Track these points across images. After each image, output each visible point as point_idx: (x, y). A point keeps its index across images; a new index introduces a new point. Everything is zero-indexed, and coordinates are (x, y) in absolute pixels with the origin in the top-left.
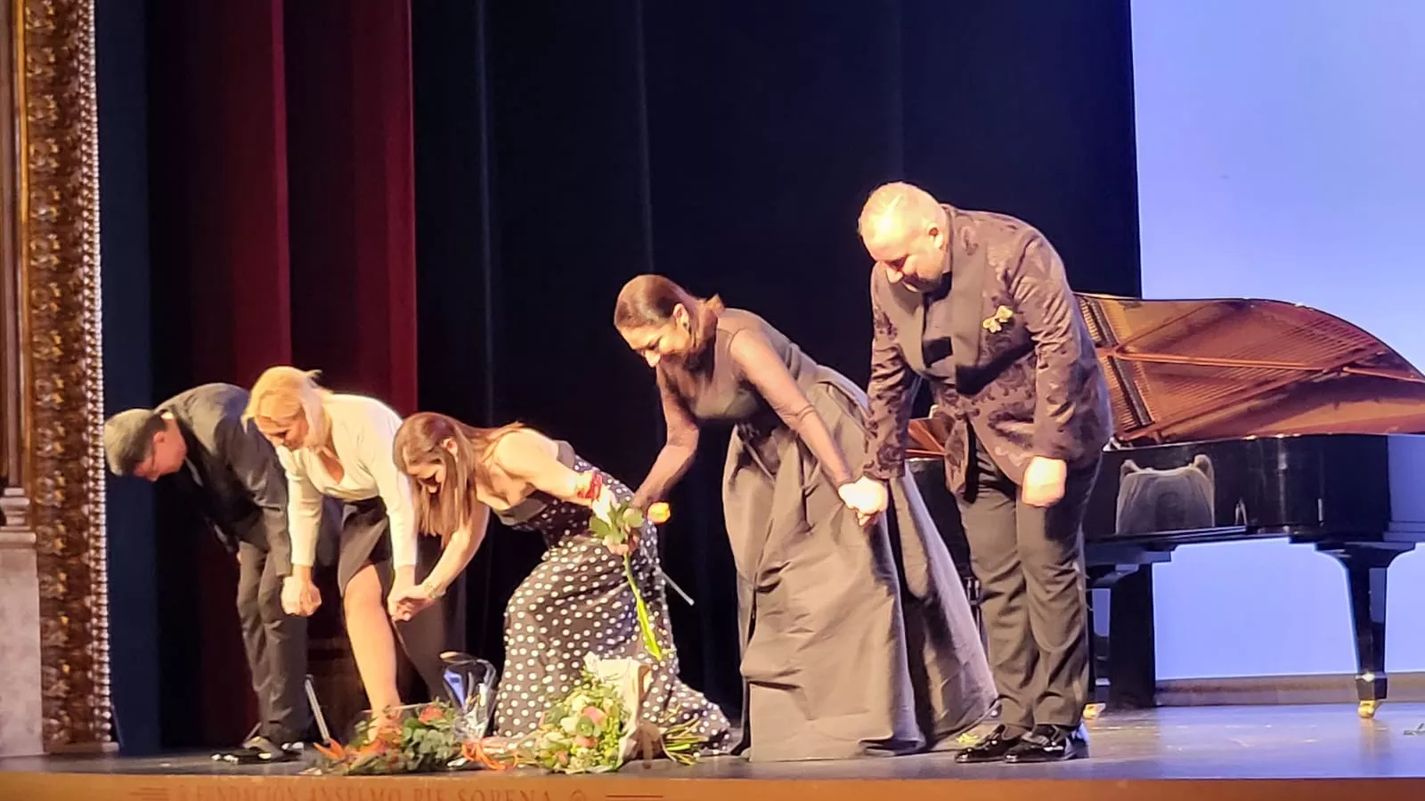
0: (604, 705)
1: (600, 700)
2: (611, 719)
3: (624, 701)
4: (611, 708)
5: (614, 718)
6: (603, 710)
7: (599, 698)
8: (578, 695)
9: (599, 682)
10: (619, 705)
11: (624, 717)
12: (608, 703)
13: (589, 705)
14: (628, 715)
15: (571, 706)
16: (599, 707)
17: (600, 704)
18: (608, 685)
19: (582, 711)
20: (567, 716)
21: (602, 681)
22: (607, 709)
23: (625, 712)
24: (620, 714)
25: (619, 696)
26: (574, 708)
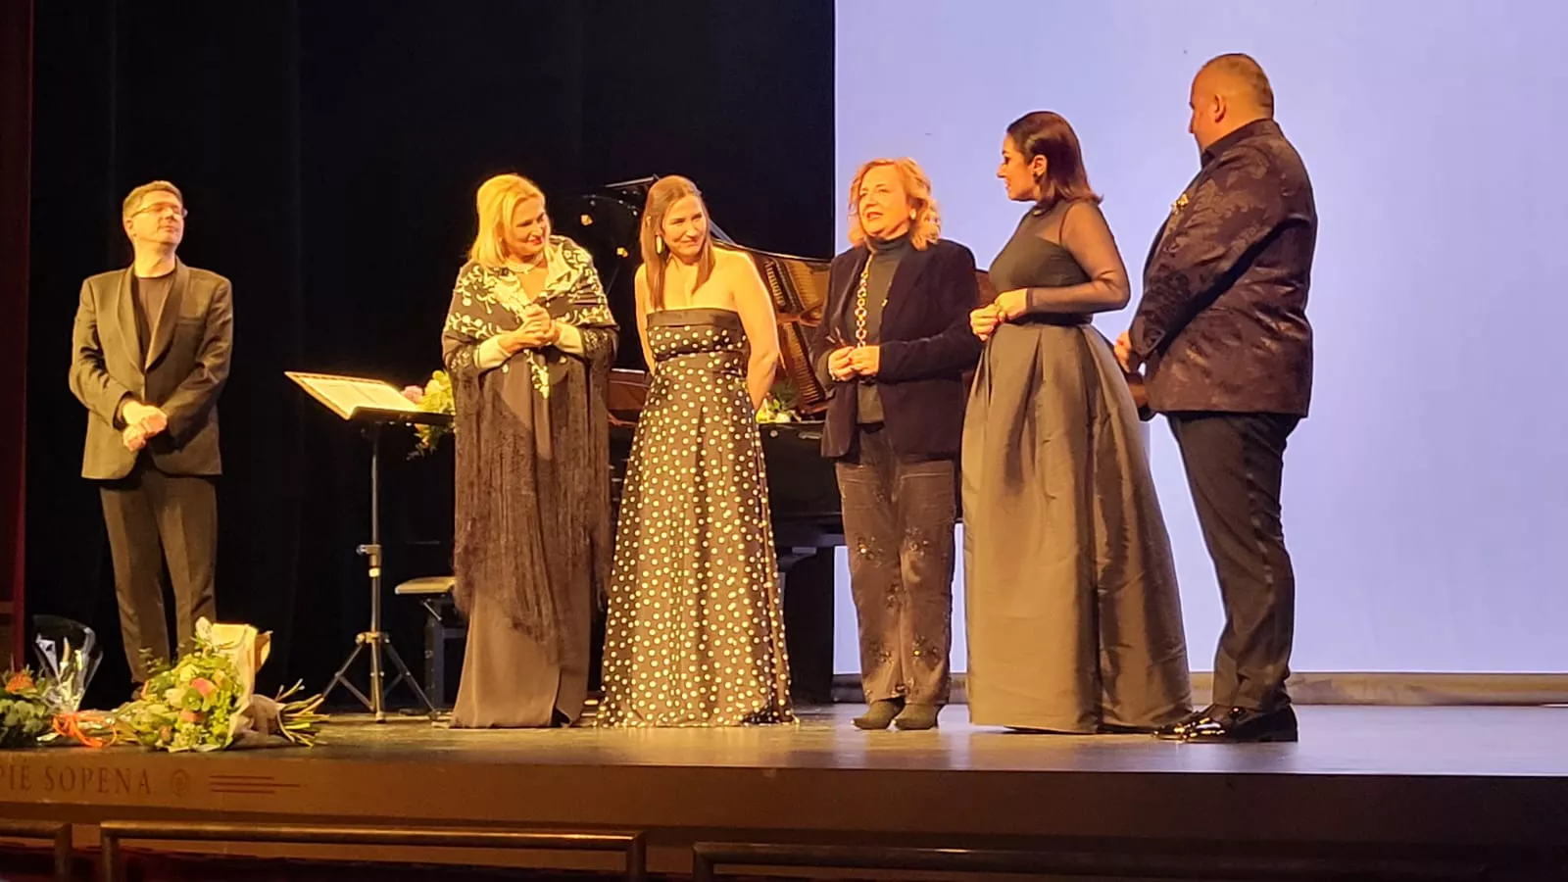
0: (214, 677)
1: (211, 671)
2: (222, 692)
3: (238, 674)
4: (223, 681)
5: (226, 690)
6: (214, 682)
7: (211, 668)
8: (187, 664)
9: (213, 651)
10: (232, 678)
11: (237, 691)
12: (219, 675)
13: (198, 676)
14: (241, 687)
15: (179, 676)
16: (209, 679)
17: (211, 675)
18: (222, 654)
19: (191, 683)
20: (172, 686)
21: (216, 650)
22: (218, 681)
23: (238, 686)
24: (233, 688)
25: (232, 667)
26: (182, 679)
